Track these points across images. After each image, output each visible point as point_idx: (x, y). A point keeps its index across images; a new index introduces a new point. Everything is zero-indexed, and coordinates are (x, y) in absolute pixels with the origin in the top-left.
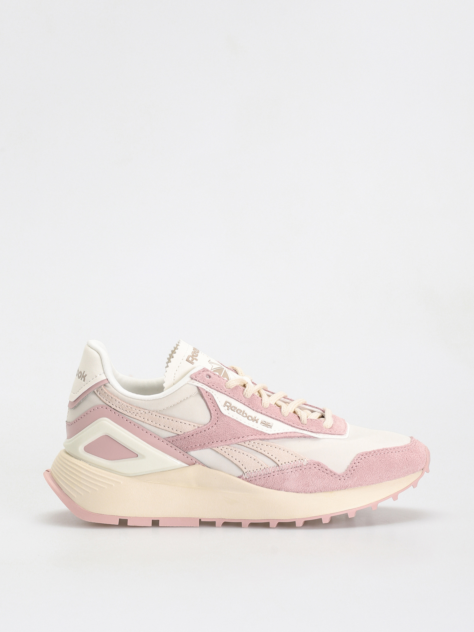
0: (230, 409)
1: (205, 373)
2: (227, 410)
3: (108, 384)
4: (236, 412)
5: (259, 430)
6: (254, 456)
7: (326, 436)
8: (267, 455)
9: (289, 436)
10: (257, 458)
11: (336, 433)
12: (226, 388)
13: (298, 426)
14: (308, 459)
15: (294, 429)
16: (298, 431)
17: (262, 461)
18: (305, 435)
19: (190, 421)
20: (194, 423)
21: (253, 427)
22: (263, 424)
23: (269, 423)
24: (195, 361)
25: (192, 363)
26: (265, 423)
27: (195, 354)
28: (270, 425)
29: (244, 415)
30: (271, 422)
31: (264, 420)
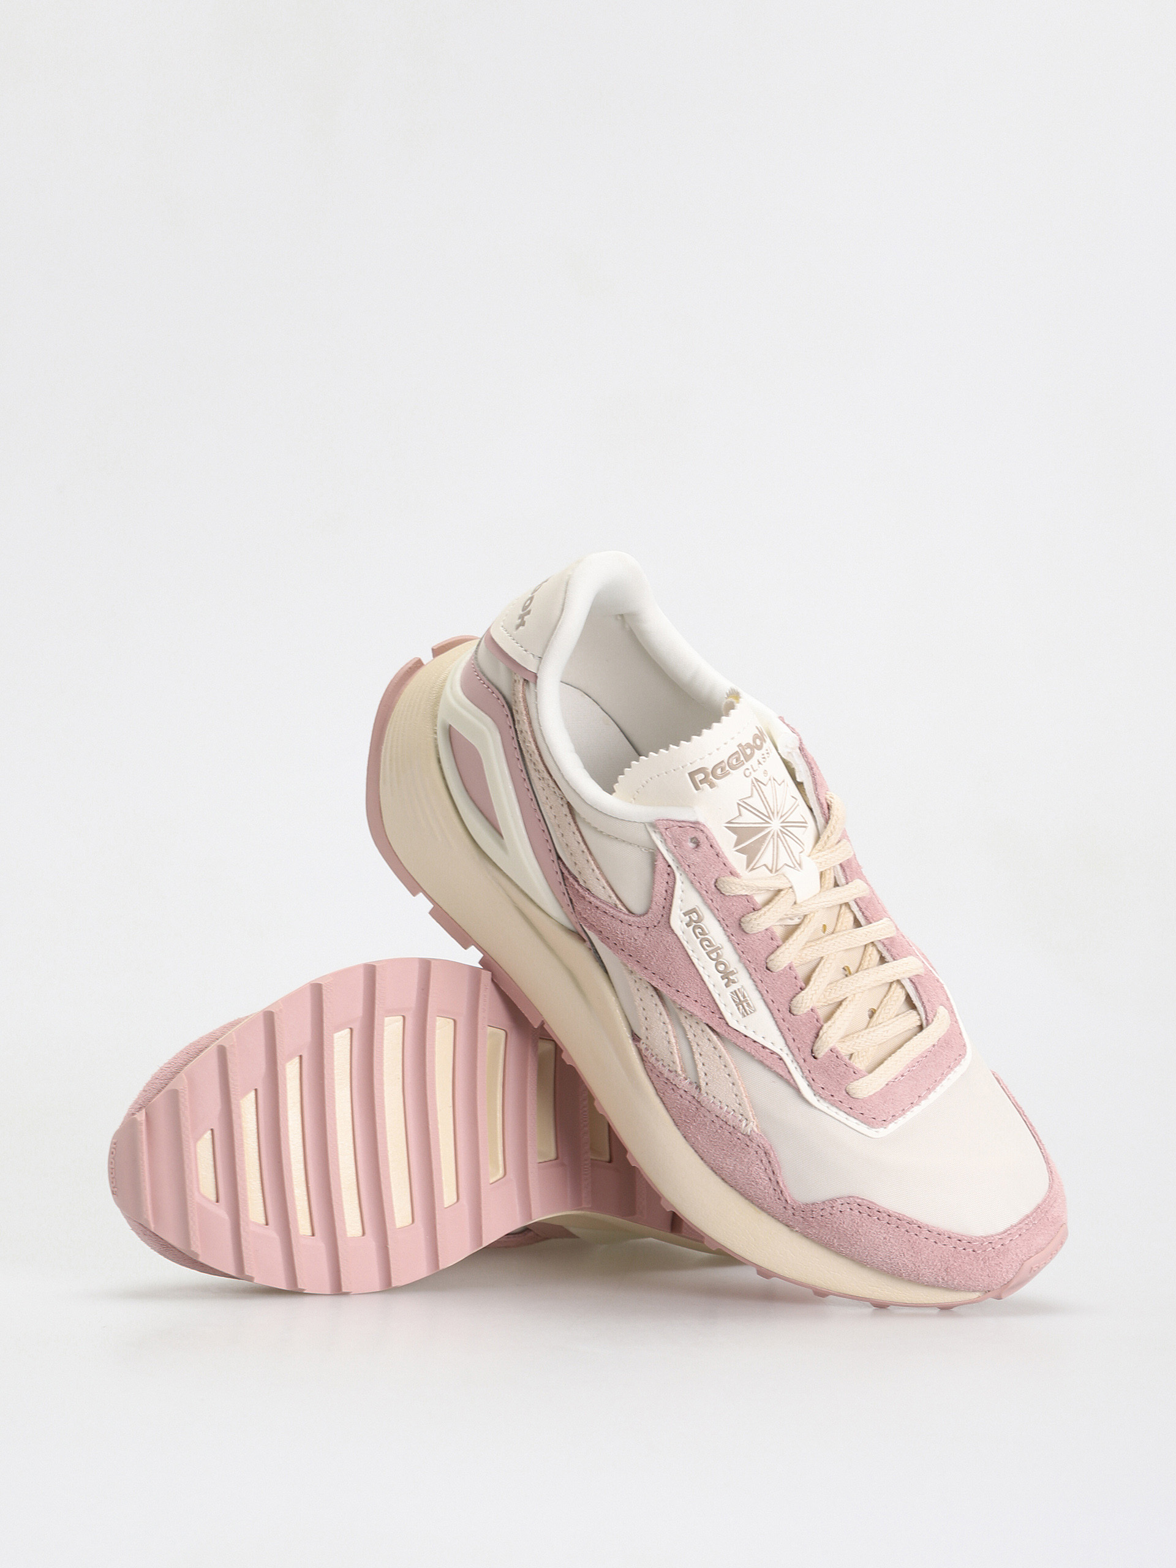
0: (691, 927)
1: (693, 833)
2: (686, 924)
3: (532, 685)
4: (699, 939)
5: (718, 1002)
6: (674, 1037)
7: (832, 1111)
8: (697, 1056)
9: (761, 1059)
10: (676, 1043)
11: (861, 1117)
12: (713, 887)
13: (796, 1051)
14: (755, 1129)
15: (786, 1049)
16: (788, 1059)
17: (679, 1057)
18: (792, 1081)
19: (607, 882)
20: (613, 891)
21: (711, 988)
22: (736, 997)
23: (748, 1004)
24: (706, 786)
25: (697, 788)
26: (742, 999)
27: (719, 771)
28: (747, 1008)
29: (714, 956)
30: (752, 1004)
31: (744, 990)
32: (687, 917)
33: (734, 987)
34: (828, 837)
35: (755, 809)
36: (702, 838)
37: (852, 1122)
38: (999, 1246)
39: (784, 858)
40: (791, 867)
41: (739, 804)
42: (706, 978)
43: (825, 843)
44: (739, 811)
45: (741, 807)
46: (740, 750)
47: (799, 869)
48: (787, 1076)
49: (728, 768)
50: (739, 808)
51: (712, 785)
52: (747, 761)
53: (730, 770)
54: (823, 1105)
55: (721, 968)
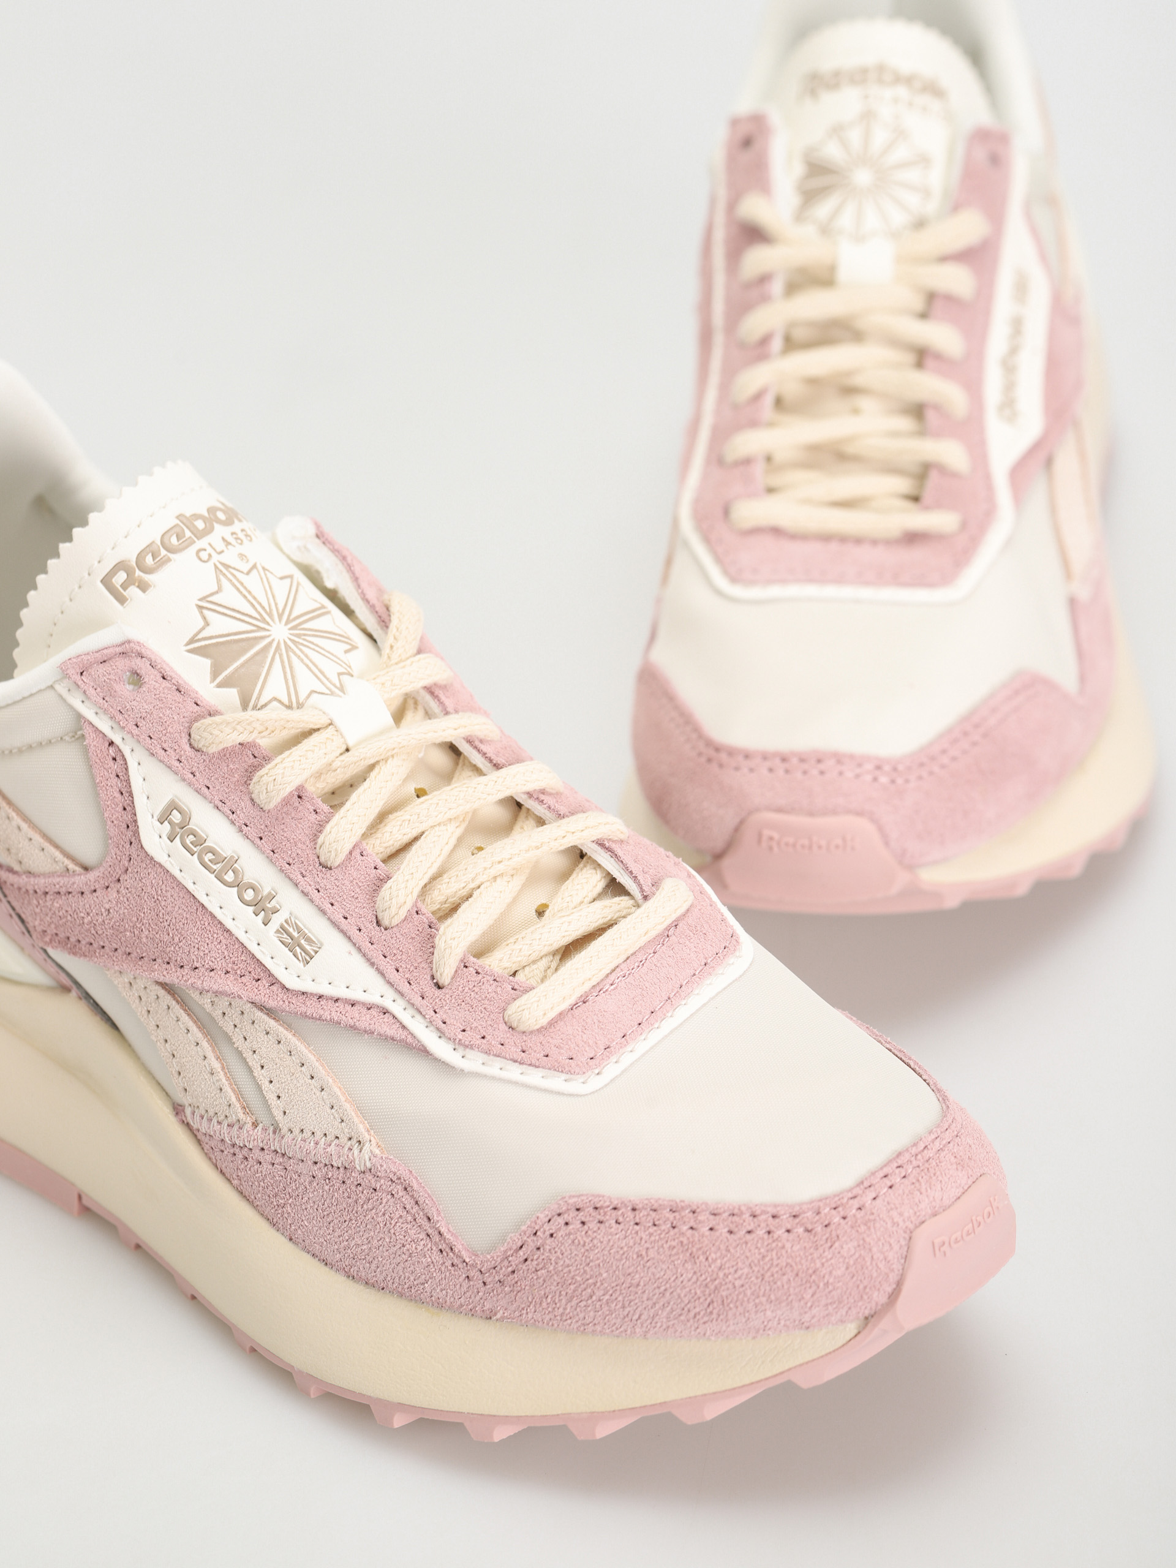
0: (178, 840)
1: (125, 663)
2: (168, 837)
4: (197, 856)
5: (259, 956)
6: (218, 1058)
7: (494, 1067)
8: (257, 1072)
9: (351, 1022)
10: (223, 1068)
11: (546, 1062)
12: (187, 747)
13: (405, 987)
14: (377, 1151)
15: (390, 994)
16: (398, 1008)
17: (234, 1090)
18: (410, 1040)
19: (45, 836)
20: (57, 847)
21: (243, 938)
22: (285, 936)
23: (309, 940)
24: (133, 591)
25: (122, 600)
26: (295, 934)
27: (149, 560)
28: (308, 948)
29: (230, 877)
30: (316, 937)
31: (296, 918)
32: (166, 822)
33: (277, 920)
34: (392, 647)
35: (233, 610)
36: (142, 666)
37: (535, 1077)
38: (854, 1211)
39: (306, 682)
40: (327, 694)
41: (200, 608)
42: (229, 924)
43: (389, 657)
44: (204, 618)
45: (205, 612)
46: (181, 521)
47: (341, 694)
48: (400, 1034)
49: (163, 552)
50: (201, 613)
51: (144, 587)
52: (198, 539)
53: (169, 554)
54: (472, 1062)
55: (249, 895)
